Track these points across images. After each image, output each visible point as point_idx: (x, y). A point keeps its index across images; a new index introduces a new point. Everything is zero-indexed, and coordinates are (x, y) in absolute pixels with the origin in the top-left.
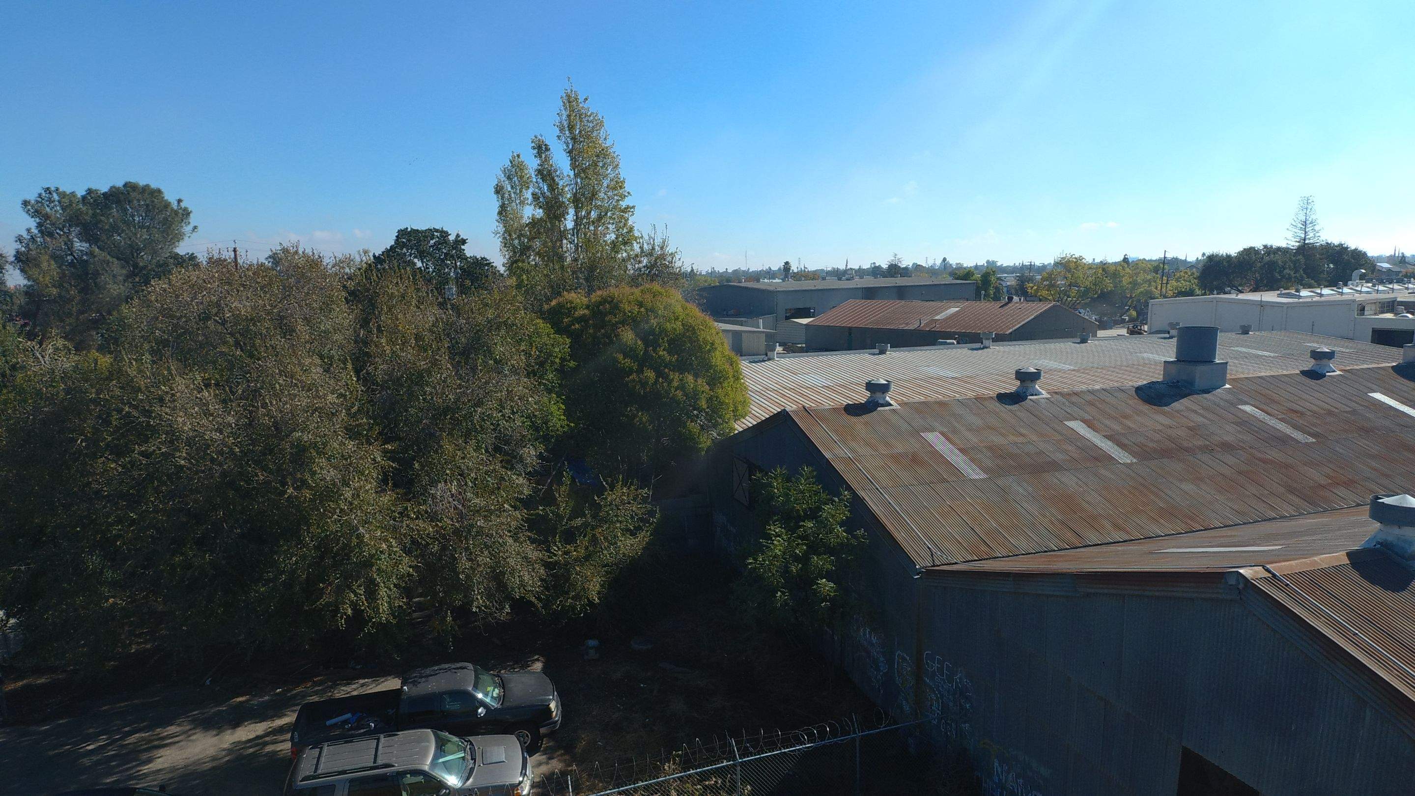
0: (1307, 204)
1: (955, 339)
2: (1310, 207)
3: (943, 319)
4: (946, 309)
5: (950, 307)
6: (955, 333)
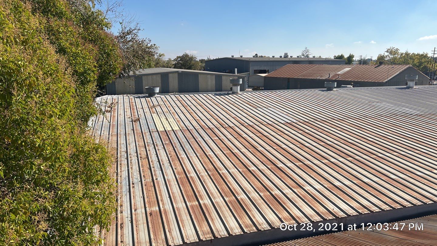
1: (351, 85)
3: (342, 74)
4: (343, 69)
5: (345, 68)
6: (351, 82)
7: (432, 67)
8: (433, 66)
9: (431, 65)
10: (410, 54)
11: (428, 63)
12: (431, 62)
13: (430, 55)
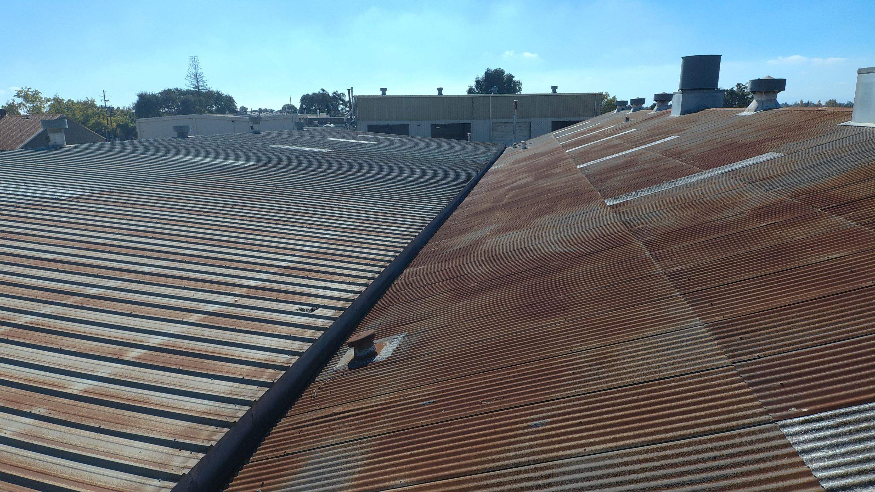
0: (194, 62)
2: (197, 64)
7: (108, 124)
8: (109, 121)
9: (106, 121)
10: (63, 100)
11: (99, 116)
12: (103, 115)
13: (99, 103)
